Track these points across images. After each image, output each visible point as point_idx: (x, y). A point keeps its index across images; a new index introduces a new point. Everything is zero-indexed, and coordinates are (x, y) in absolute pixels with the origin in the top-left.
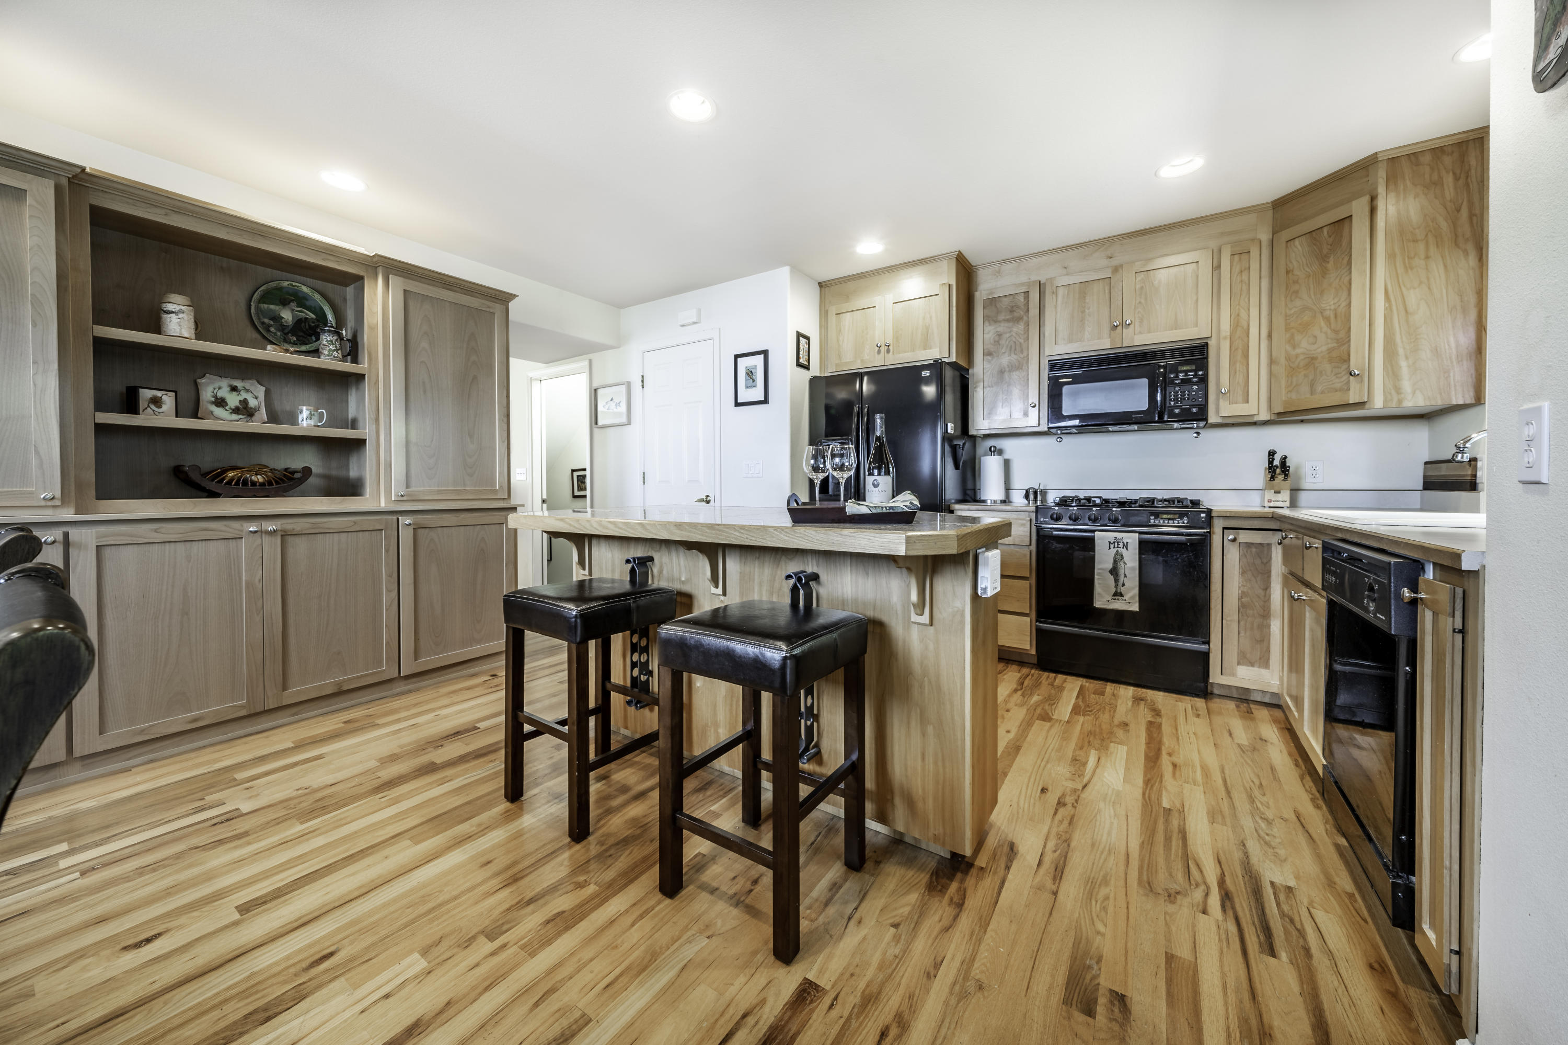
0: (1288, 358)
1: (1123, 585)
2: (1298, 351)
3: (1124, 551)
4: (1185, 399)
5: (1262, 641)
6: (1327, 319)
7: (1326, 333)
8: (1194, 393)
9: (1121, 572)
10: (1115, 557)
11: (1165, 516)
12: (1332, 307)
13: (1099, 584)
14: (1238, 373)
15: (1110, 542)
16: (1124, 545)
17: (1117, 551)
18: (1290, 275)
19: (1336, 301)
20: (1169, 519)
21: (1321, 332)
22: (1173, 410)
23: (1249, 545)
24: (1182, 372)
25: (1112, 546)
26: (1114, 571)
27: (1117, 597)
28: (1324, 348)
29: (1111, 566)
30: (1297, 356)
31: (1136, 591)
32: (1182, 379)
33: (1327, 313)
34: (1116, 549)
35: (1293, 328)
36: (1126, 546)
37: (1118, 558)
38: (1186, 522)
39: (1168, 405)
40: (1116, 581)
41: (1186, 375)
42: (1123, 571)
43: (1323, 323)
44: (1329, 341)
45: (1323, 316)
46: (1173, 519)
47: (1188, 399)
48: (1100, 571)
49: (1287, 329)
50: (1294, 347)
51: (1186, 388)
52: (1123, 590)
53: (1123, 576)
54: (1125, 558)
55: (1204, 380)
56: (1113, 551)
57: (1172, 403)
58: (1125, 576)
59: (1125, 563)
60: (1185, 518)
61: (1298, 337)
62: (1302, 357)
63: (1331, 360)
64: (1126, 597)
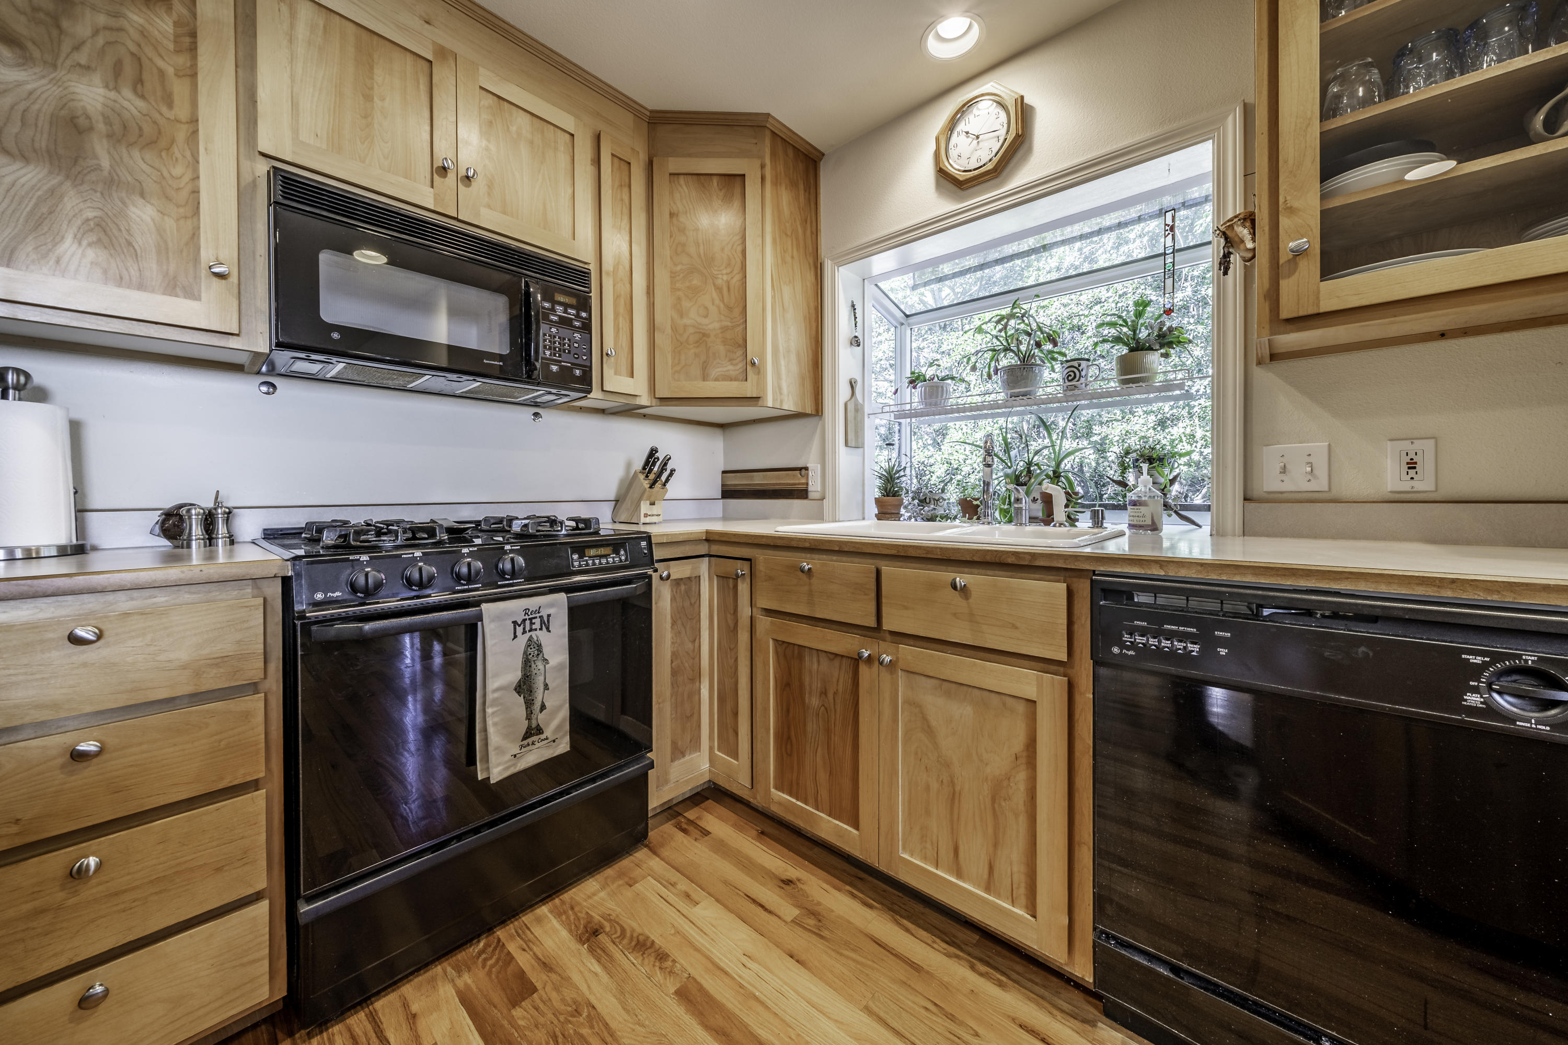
0: (674, 329)
1: (543, 707)
2: (686, 321)
3: (541, 636)
4: (564, 351)
5: (689, 718)
6: (719, 289)
7: (718, 307)
8: (576, 345)
9: (539, 682)
10: (525, 653)
11: (593, 552)
12: (725, 278)
13: (495, 724)
14: (621, 330)
15: (515, 623)
16: (542, 622)
17: (530, 639)
18: (674, 220)
19: (728, 270)
20: (601, 557)
21: (713, 304)
22: (548, 365)
23: (678, 582)
24: (560, 304)
25: (519, 630)
26: (525, 687)
27: (530, 740)
28: (716, 325)
29: (517, 675)
30: (685, 326)
31: (565, 712)
32: (560, 316)
33: (719, 282)
34: (528, 635)
35: (679, 290)
36: (546, 625)
37: (533, 653)
38: (623, 558)
39: (541, 355)
40: (529, 704)
41: (565, 312)
42: (540, 679)
43: (715, 295)
44: (723, 318)
45: (714, 284)
46: (606, 556)
47: (569, 352)
48: (496, 695)
49: (674, 289)
50: (682, 317)
51: (565, 332)
52: (541, 718)
53: (542, 687)
54: (546, 651)
55: (586, 327)
56: (523, 640)
57: (548, 353)
58: (546, 687)
59: (546, 661)
60: (622, 552)
61: (686, 304)
62: (691, 330)
63: (725, 342)
64: (548, 733)
